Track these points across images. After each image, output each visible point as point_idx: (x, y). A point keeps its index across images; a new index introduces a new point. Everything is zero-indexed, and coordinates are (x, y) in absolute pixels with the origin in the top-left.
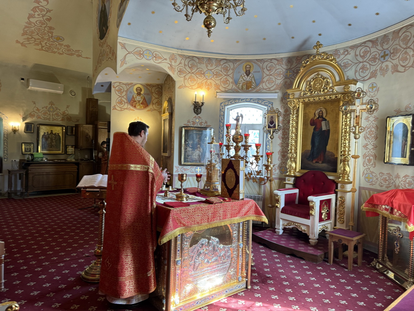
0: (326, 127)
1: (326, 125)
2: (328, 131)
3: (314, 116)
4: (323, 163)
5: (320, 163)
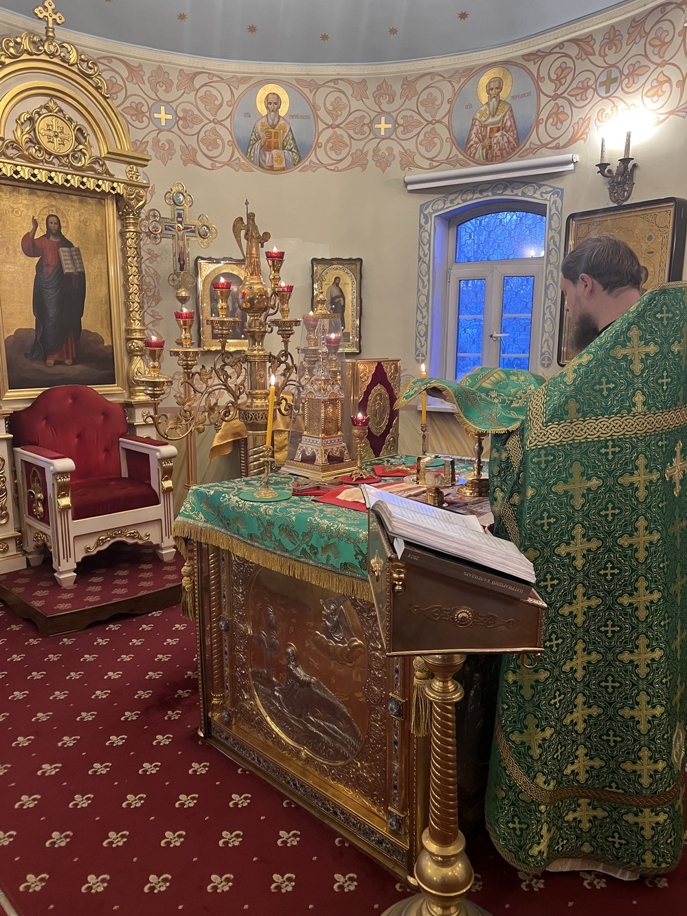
0: (74, 264)
1: (72, 259)
2: (81, 276)
3: (32, 227)
4: (74, 363)
5: (67, 365)
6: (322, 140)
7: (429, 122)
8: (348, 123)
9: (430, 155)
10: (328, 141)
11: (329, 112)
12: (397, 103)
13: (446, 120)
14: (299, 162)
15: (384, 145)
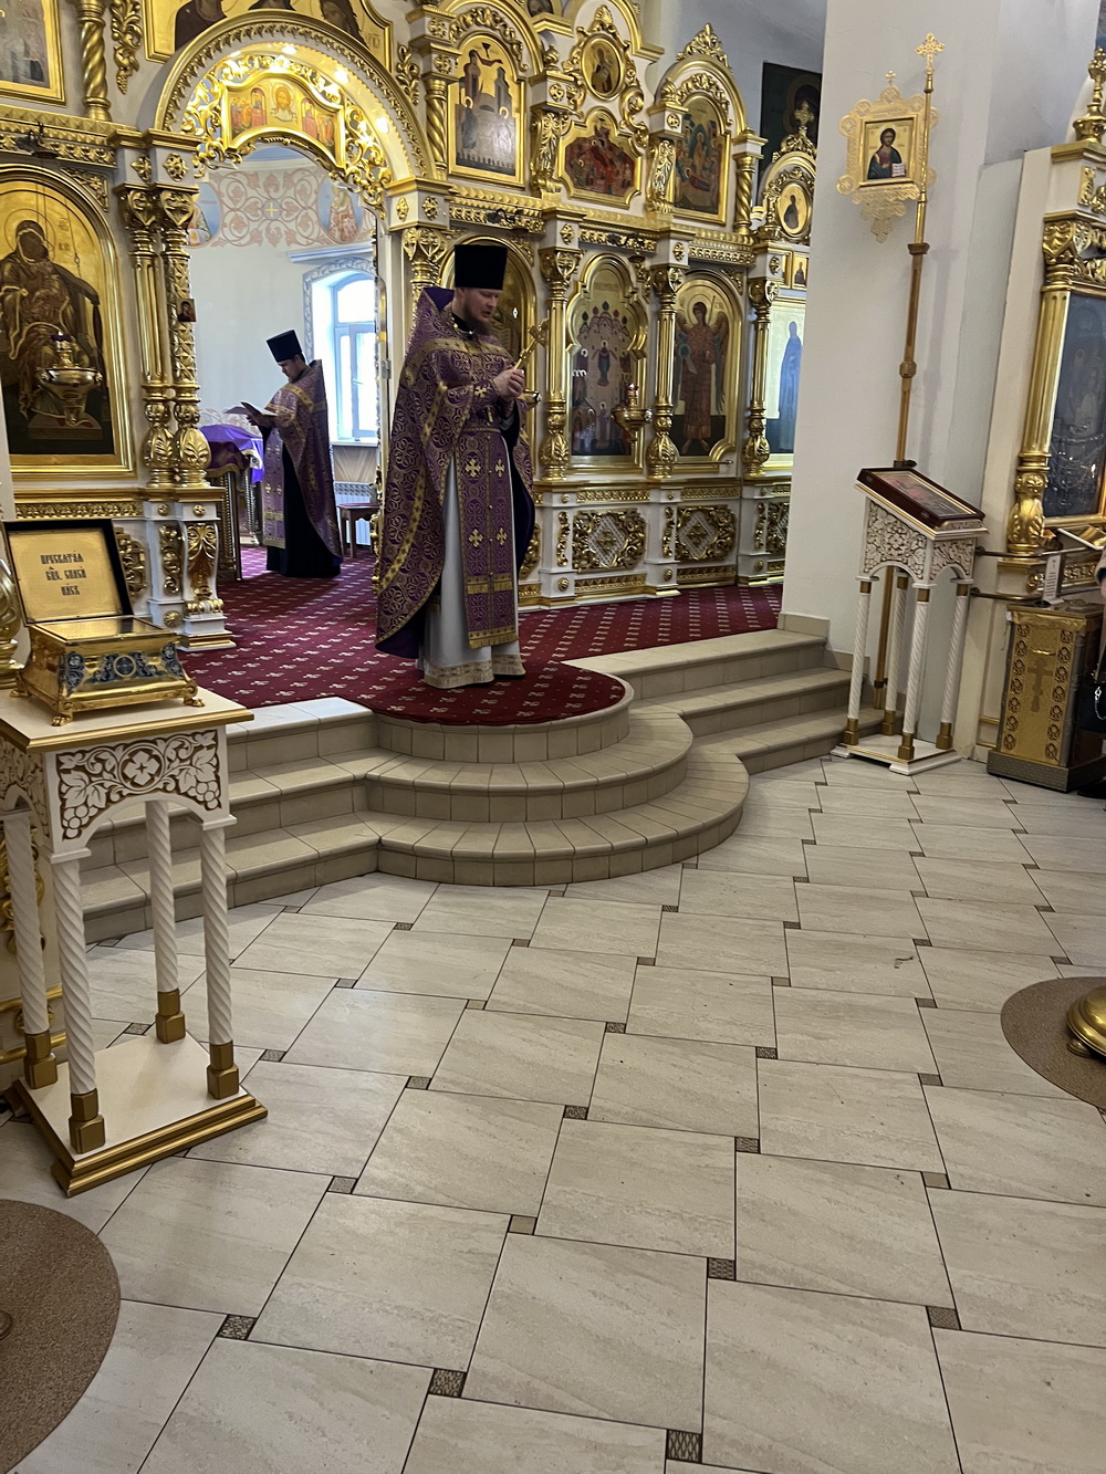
6: (227, 220)
7: (304, 208)
8: (248, 207)
9: (306, 234)
10: (231, 222)
11: (231, 198)
12: (282, 191)
13: (314, 207)
14: (211, 237)
15: (274, 225)
